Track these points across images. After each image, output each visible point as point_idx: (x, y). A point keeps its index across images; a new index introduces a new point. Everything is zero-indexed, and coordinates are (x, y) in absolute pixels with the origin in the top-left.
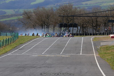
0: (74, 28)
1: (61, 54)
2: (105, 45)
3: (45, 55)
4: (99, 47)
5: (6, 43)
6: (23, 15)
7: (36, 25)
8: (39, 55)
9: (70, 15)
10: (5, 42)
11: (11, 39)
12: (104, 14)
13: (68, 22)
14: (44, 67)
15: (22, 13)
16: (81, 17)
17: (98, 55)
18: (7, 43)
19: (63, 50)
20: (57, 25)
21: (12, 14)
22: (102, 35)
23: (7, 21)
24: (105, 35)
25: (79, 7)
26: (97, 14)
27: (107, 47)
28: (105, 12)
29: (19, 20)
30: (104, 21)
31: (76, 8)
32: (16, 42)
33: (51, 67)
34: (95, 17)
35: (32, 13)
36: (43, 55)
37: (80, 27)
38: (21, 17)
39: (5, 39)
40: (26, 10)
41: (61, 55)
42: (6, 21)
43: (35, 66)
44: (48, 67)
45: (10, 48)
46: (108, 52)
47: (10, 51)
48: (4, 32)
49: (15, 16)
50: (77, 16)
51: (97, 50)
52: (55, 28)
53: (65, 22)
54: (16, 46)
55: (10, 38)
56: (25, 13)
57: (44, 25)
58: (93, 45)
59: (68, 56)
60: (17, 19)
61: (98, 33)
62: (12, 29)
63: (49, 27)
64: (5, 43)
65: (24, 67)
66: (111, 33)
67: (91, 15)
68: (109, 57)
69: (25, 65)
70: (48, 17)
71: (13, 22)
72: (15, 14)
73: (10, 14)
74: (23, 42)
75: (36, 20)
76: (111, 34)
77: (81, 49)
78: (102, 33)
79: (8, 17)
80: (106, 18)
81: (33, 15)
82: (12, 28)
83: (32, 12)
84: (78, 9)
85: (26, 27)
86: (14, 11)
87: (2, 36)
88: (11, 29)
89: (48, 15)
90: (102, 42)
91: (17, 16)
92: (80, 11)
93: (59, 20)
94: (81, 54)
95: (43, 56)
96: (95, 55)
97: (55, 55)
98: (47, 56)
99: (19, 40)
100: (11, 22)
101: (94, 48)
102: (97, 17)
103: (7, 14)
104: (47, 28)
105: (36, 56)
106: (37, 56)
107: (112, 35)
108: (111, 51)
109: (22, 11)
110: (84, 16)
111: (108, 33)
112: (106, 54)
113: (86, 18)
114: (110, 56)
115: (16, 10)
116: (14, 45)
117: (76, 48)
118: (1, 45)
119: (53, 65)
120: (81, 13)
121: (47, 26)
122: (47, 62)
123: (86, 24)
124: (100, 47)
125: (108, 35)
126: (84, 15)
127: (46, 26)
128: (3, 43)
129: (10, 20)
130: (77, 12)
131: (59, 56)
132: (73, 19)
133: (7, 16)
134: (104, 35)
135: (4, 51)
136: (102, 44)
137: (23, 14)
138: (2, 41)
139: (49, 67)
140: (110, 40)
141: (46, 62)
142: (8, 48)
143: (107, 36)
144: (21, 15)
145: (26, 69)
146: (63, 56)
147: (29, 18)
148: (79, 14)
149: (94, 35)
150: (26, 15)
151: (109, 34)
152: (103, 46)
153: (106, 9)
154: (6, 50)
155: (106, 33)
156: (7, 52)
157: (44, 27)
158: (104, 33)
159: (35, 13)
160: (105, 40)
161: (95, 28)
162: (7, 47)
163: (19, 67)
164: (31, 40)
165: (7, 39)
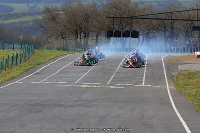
0: (133, 39)
1: (108, 83)
2: (185, 71)
3: (81, 86)
4: (175, 74)
5: (12, 61)
6: (43, 14)
7: (65, 33)
8: (69, 84)
9: (125, 17)
10: (10, 60)
11: (21, 55)
12: (186, 15)
13: (123, 28)
14: (79, 105)
15: (41, 10)
16: (146, 20)
17: (173, 88)
18: (14, 63)
19: (112, 77)
20: (103, 33)
21: (24, 13)
22: (181, 52)
23: (16, 23)
24: (187, 51)
25: (142, 3)
26: (174, 16)
27: (189, 74)
28: (187, 12)
29: (36, 22)
30: (185, 28)
31: (136, 4)
32: (29, 60)
33: (90, 106)
34: (170, 21)
35: (58, 11)
36: (76, 84)
37: (143, 38)
38: (40, 17)
39: (11, 56)
40: (49, 6)
41: (109, 85)
42: (13, 23)
43: (62, 103)
44: (85, 106)
45: (20, 72)
46: (191, 81)
47: (18, 77)
48: (10, 43)
49: (29, 15)
50: (137, 18)
51: (171, 78)
52: (99, 38)
53: (116, 28)
54: (30, 68)
55: (19, 54)
56: (48, 11)
57: (80, 33)
58: (164, 68)
59: (120, 87)
60: (32, 21)
61: (174, 49)
62: (23, 38)
63: (88, 36)
64: (10, 63)
65: (42, 105)
66: (197, 48)
67: (163, 17)
68: (193, 91)
69: (45, 101)
70: (87, 17)
71: (24, 25)
72: (29, 13)
73: (20, 12)
74: (43, 61)
75: (66, 23)
76: (197, 51)
77: (144, 76)
78: (181, 49)
79: (18, 18)
80: (189, 22)
81: (60, 14)
82: (23, 36)
83: (60, 9)
84: (141, 6)
85: (48, 35)
86: (28, 6)
87: (5, 50)
88: (21, 37)
89: (87, 15)
90: (181, 64)
91: (32, 15)
92: (144, 10)
93: (107, 23)
94: (143, 85)
95: (76, 87)
96: (168, 86)
97: (97, 85)
98: (84, 86)
99: (35, 57)
100: (22, 26)
101: (167, 75)
102: (172, 21)
103: (15, 12)
104: (85, 37)
105: (64, 86)
106: (66, 86)
107: (198, 53)
108: (196, 80)
109: (41, 6)
110: (150, 19)
111: (191, 49)
112: (188, 85)
113: (154, 22)
114: (195, 90)
115: (31, 5)
116: (26, 66)
117: (135, 73)
118: (4, 65)
119: (94, 103)
120: (146, 13)
121: (85, 34)
122: (84, 96)
123: (154, 31)
124: (176, 72)
125: (191, 52)
126: (151, 17)
127: (83, 35)
128: (7, 61)
129: (21, 22)
130: (139, 12)
131: (105, 86)
132: (131, 23)
133: (16, 14)
134: (184, 52)
135: (8, 77)
136: (180, 67)
137: (44, 12)
138: (6, 58)
139: (87, 107)
140: (195, 62)
141: (82, 96)
142: (15, 71)
143: (190, 54)
144: (40, 14)
145: (47, 108)
146: (111, 87)
147: (53, 19)
148: (142, 14)
149: (167, 51)
150: (48, 13)
151: (194, 51)
152: (182, 71)
153: (189, 7)
154: (12, 74)
155: (188, 49)
156: (13, 78)
157: (79, 35)
158: (184, 49)
159: (64, 11)
160: (186, 62)
161: (169, 39)
162: (15, 68)
163: (35, 104)
164: (57, 57)
165: (15, 56)
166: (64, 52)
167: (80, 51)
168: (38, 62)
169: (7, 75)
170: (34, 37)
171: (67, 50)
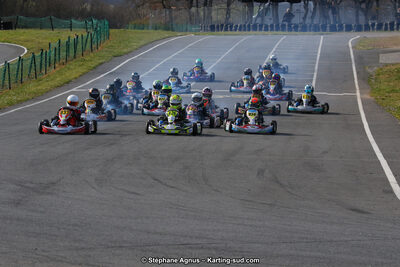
2: (393, 65)
4: (372, 70)
5: (67, 51)
10: (64, 48)
11: (85, 39)
18: (72, 54)
32: (100, 48)
37: (315, 4)
39: (64, 40)
45: (82, 70)
47: (78, 80)
52: (232, 6)
54: (101, 64)
58: (353, 62)
61: (373, 25)
62: (92, 9)
63: (211, 2)
64: (63, 54)
74: (125, 51)
77: (315, 76)
78: (386, 25)
82: (92, 5)
87: (56, 31)
90: (385, 52)
101: (358, 73)
104: (205, 5)
118: (52, 58)
124: (376, 68)
128: (58, 50)
131: (240, 96)
135: (59, 80)
136: (384, 59)
138: (55, 44)
142: (73, 70)
149: (359, 29)
152: (386, 65)
154: (67, 74)
156: (68, 84)
157: (194, 1)
160: (395, 48)
164: (152, 43)
165: (72, 41)
166: (166, 34)
167: (196, 31)
168: (116, 51)
169: (56, 75)
170: (112, 6)
171: (173, 30)
